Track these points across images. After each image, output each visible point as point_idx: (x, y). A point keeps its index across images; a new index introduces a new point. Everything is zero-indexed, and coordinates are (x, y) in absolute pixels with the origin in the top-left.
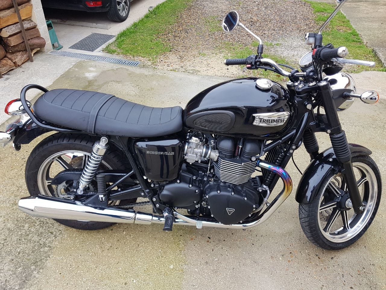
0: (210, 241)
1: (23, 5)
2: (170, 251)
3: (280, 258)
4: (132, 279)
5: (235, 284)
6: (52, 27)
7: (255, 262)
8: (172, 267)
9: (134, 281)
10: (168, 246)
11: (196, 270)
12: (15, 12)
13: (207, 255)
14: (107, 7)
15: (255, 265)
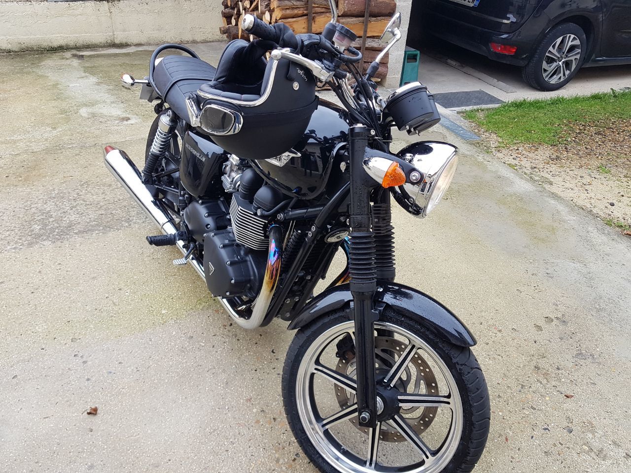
0: (226, 327)
1: (379, 18)
2: (185, 301)
3: (256, 410)
4: (129, 291)
5: (177, 376)
6: (416, 59)
7: (227, 384)
8: (163, 312)
9: (127, 294)
10: (191, 296)
11: (174, 333)
12: (363, 22)
13: (203, 333)
14: (523, 59)
15: (222, 386)
